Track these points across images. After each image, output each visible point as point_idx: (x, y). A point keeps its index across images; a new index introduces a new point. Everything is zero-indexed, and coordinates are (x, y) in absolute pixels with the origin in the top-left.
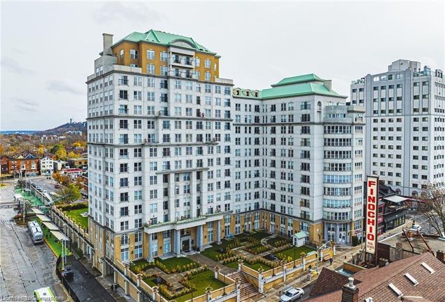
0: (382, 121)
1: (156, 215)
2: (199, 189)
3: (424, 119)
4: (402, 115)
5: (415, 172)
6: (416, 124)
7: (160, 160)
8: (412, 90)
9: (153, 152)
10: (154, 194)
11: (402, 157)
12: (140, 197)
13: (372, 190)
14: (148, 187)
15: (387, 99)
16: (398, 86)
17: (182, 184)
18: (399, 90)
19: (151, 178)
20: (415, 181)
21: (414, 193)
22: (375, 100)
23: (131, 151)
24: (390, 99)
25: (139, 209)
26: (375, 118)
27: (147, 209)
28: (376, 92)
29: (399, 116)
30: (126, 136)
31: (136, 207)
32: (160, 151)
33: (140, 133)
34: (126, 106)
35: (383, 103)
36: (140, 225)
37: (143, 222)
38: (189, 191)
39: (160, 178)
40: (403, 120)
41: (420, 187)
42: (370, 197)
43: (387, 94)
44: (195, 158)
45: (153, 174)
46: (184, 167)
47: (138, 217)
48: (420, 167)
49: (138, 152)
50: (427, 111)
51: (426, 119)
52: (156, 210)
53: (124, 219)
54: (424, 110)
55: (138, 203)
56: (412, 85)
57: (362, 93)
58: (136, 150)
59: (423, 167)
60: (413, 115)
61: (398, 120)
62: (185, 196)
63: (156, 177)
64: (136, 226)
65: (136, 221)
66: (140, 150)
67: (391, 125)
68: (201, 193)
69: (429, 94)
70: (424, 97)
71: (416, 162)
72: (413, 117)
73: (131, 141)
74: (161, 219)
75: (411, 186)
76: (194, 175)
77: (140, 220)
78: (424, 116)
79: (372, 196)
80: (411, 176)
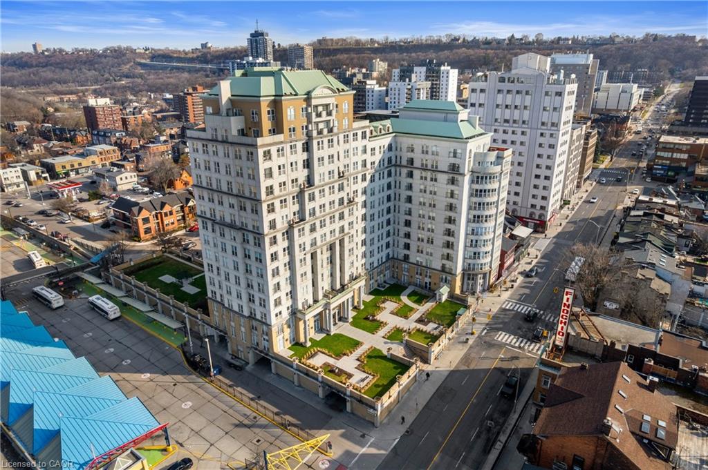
0: (505, 132)
1: (307, 297)
3: (551, 135)
4: (528, 128)
5: (535, 192)
6: (541, 140)
7: (308, 239)
8: (542, 100)
9: (302, 233)
10: (304, 276)
11: (523, 175)
13: (568, 299)
15: (513, 107)
16: (527, 93)
18: (528, 98)
20: (534, 201)
21: (531, 214)
22: (498, 106)
24: (516, 107)
25: (290, 295)
26: (496, 128)
28: (500, 96)
29: (525, 128)
30: (274, 220)
31: (287, 294)
32: (307, 228)
33: (286, 213)
34: (271, 186)
35: (508, 111)
36: (291, 311)
37: (294, 307)
39: (308, 258)
40: (528, 134)
41: (538, 207)
42: (565, 304)
43: (513, 100)
44: (337, 225)
45: (302, 255)
46: (328, 239)
47: (289, 303)
48: (541, 187)
50: (557, 126)
51: (554, 136)
52: (307, 292)
54: (553, 124)
55: (288, 289)
56: (544, 94)
57: (482, 95)
58: (283, 234)
59: (545, 188)
60: (541, 129)
61: (523, 133)
62: (328, 268)
67: (514, 138)
68: (343, 260)
69: (561, 106)
70: (555, 109)
71: (537, 182)
72: (540, 131)
73: (279, 225)
75: (529, 206)
76: (337, 245)
77: (291, 306)
78: (552, 132)
79: (567, 303)
80: (531, 196)
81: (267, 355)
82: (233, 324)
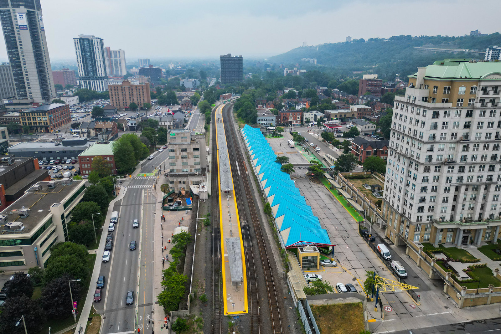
1: (444, 214)
2: (485, 198)
7: (455, 175)
9: (451, 170)
10: (445, 200)
12: (434, 201)
14: (441, 194)
17: (470, 193)
19: (446, 188)
23: (433, 168)
25: (431, 208)
27: (438, 209)
30: (431, 156)
31: (430, 207)
32: (456, 168)
33: (442, 154)
34: (434, 135)
36: (431, 220)
37: (433, 218)
38: (475, 199)
39: (453, 189)
44: (486, 174)
45: (448, 185)
46: (475, 181)
47: (430, 214)
49: (438, 168)
52: (445, 211)
53: (420, 214)
55: (432, 204)
58: (436, 167)
62: (471, 203)
63: (449, 188)
64: (428, 220)
65: (428, 217)
66: (440, 167)
68: (485, 201)
73: (434, 160)
74: (448, 218)
76: (483, 188)
77: (431, 216)
81: (406, 241)
82: (391, 217)
